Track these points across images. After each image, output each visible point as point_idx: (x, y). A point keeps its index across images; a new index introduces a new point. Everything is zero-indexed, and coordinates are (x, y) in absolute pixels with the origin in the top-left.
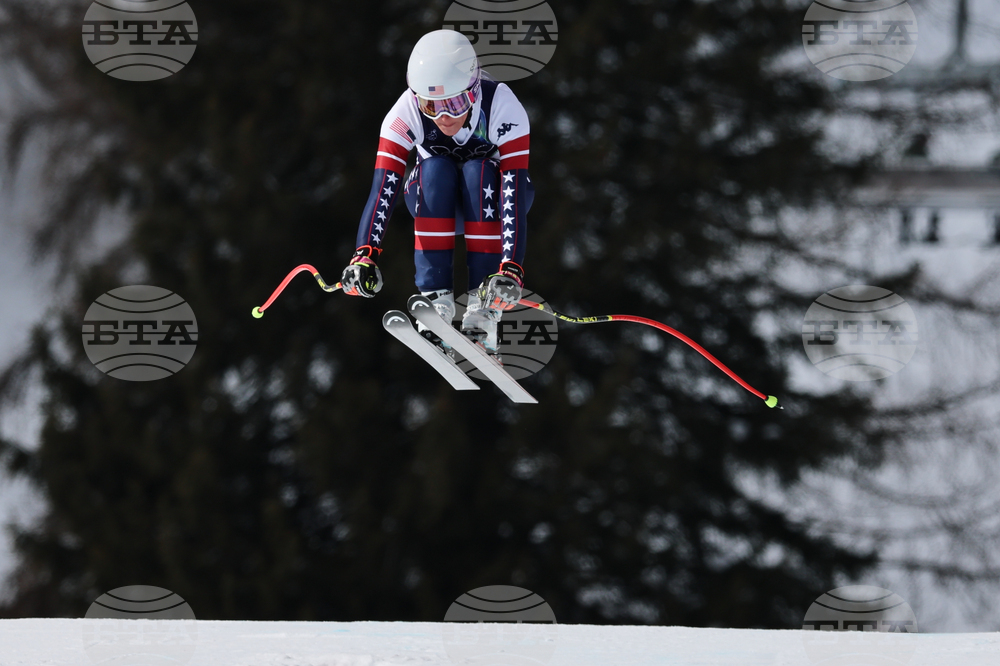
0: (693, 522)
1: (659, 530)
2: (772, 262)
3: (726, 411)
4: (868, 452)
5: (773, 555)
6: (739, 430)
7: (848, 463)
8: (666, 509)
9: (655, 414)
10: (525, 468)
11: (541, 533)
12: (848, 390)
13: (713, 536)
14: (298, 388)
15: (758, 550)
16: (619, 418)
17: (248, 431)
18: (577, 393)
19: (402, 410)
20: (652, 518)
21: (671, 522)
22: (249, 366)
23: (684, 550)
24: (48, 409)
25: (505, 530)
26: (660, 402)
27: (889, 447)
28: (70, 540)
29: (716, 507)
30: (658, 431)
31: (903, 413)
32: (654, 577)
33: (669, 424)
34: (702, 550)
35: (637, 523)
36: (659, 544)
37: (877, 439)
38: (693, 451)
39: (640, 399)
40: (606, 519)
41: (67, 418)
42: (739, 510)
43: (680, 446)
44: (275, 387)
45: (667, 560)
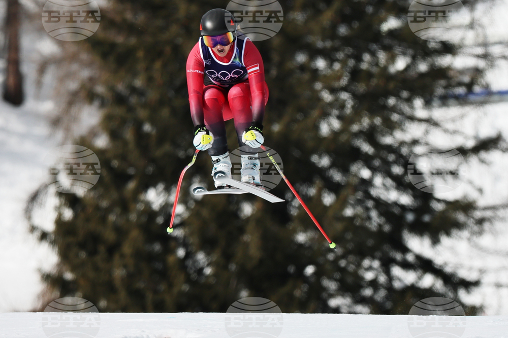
0: (387, 264)
1: (370, 268)
2: (427, 132)
3: (404, 208)
4: (476, 228)
5: (428, 281)
6: (410, 217)
7: (465, 234)
8: (373, 258)
9: (367, 209)
10: (301, 238)
11: (310, 270)
12: (465, 197)
13: (397, 271)
14: (185, 197)
15: (420, 278)
16: (349, 212)
17: (160, 220)
18: (328, 199)
19: (239, 209)
20: (366, 263)
21: (376, 264)
22: (161, 187)
23: (382, 279)
24: (58, 209)
25: (292, 269)
26: (370, 204)
27: (486, 226)
28: (69, 276)
29: (398, 256)
30: (369, 218)
31: (494, 208)
32: (368, 292)
33: (374, 214)
34: (390, 278)
35: (359, 265)
36: (369, 276)
37: (480, 222)
38: (387, 228)
39: (360, 202)
40: (343, 263)
41: (68, 214)
42: (410, 258)
43: (380, 226)
44: (173, 197)
45: (374, 284)
